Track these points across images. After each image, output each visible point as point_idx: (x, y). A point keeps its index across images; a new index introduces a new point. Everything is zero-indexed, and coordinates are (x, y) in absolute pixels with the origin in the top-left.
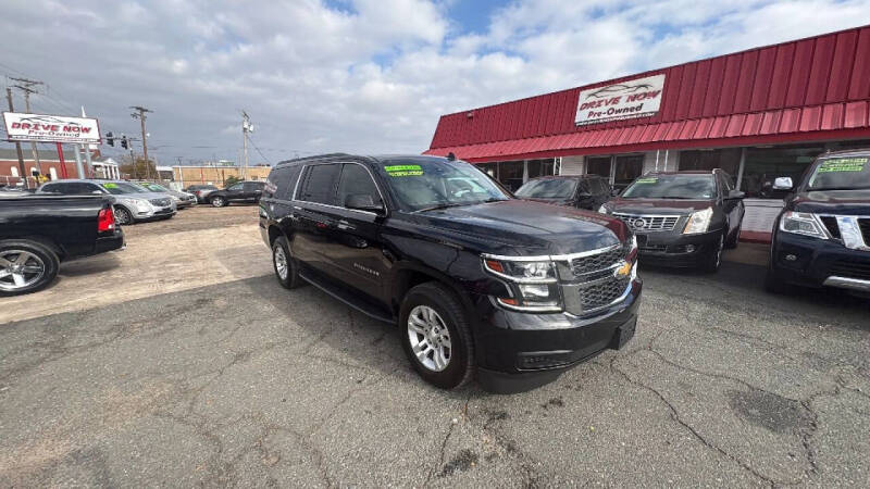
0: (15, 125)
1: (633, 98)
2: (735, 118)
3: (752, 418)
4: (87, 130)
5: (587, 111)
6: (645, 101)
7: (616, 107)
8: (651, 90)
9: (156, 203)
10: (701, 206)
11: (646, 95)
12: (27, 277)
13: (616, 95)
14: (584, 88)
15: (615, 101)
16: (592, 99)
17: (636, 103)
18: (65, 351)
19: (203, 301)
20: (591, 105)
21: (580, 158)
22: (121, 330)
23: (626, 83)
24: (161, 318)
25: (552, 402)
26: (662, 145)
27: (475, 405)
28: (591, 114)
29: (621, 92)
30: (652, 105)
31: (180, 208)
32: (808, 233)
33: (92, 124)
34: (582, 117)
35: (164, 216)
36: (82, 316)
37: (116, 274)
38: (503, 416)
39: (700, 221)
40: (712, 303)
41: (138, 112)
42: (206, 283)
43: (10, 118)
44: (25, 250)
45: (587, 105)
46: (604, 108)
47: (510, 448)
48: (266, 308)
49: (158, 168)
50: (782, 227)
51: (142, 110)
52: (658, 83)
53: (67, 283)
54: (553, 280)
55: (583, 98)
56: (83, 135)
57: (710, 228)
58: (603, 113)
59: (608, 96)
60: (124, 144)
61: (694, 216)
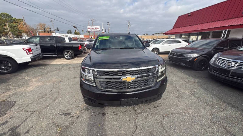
0: (89, 28)
4: (98, 28)
33: (98, 27)
38: (88, 110)
41: (108, 23)
43: (88, 27)
51: (109, 23)
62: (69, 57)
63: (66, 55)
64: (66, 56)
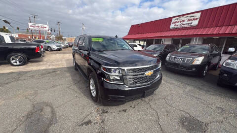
0: (31, 26)
1: (189, 20)
2: (224, 27)
3: (183, 126)
5: (174, 24)
6: (193, 21)
7: (184, 23)
8: (195, 18)
9: (57, 46)
10: (200, 56)
11: (193, 19)
12: (20, 62)
13: (184, 19)
14: (174, 17)
15: (184, 21)
16: (176, 20)
17: (190, 22)
18: (18, 80)
19: (55, 71)
20: (176, 22)
21: (171, 39)
22: (33, 76)
23: (188, 16)
24: (42, 74)
25: (123, 110)
26: (197, 35)
27: (101, 108)
28: (175, 25)
29: (185, 18)
30: (196, 23)
31: (64, 48)
32: (232, 67)
33: (46, 26)
34: (172, 26)
35: (59, 50)
36: (27, 72)
37: (41, 63)
38: (107, 112)
39: (199, 61)
40: (195, 87)
41: (58, 23)
42: (59, 67)
43: (30, 24)
44: (20, 55)
45: (174, 23)
46: (179, 23)
47: (103, 122)
48: (68, 74)
49: (63, 38)
50: (224, 65)
52: (198, 15)
53: (30, 64)
54: (121, 75)
55: (173, 20)
56: (45, 29)
57: (202, 63)
58: (179, 25)
59: (181, 19)
60: (55, 31)
61: (197, 59)
62: (18, 63)
63: (13, 59)
64: (12, 62)
